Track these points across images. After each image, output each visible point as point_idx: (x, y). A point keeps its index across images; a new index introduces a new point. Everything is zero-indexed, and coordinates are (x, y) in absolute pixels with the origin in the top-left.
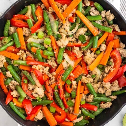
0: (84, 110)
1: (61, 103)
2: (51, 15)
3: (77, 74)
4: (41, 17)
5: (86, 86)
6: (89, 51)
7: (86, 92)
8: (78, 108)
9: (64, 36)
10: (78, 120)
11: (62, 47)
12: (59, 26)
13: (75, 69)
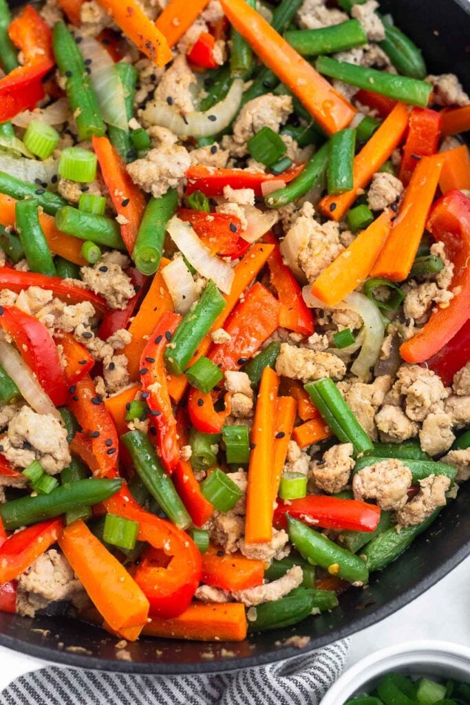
0: (301, 532)
1: (167, 494)
2: (95, 44)
3: (252, 331)
4: (41, 52)
5: (306, 394)
6: (308, 208)
7: (311, 432)
8: (267, 518)
9: (169, 138)
10: (274, 591)
11: (158, 190)
12: (141, 96)
13: (238, 306)
